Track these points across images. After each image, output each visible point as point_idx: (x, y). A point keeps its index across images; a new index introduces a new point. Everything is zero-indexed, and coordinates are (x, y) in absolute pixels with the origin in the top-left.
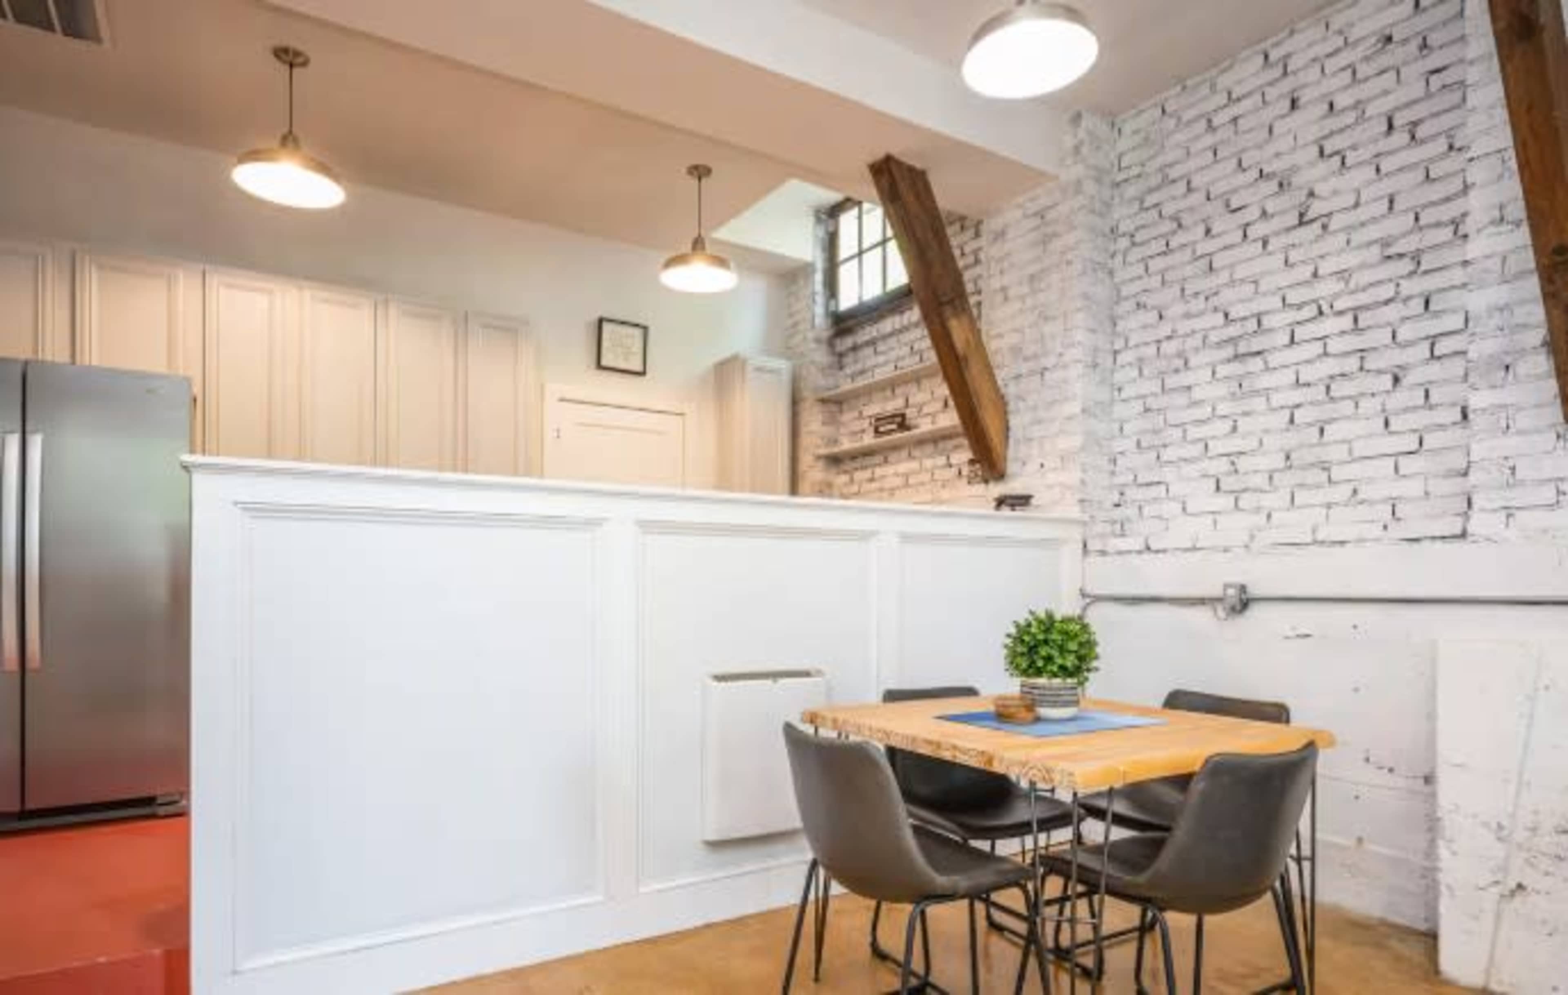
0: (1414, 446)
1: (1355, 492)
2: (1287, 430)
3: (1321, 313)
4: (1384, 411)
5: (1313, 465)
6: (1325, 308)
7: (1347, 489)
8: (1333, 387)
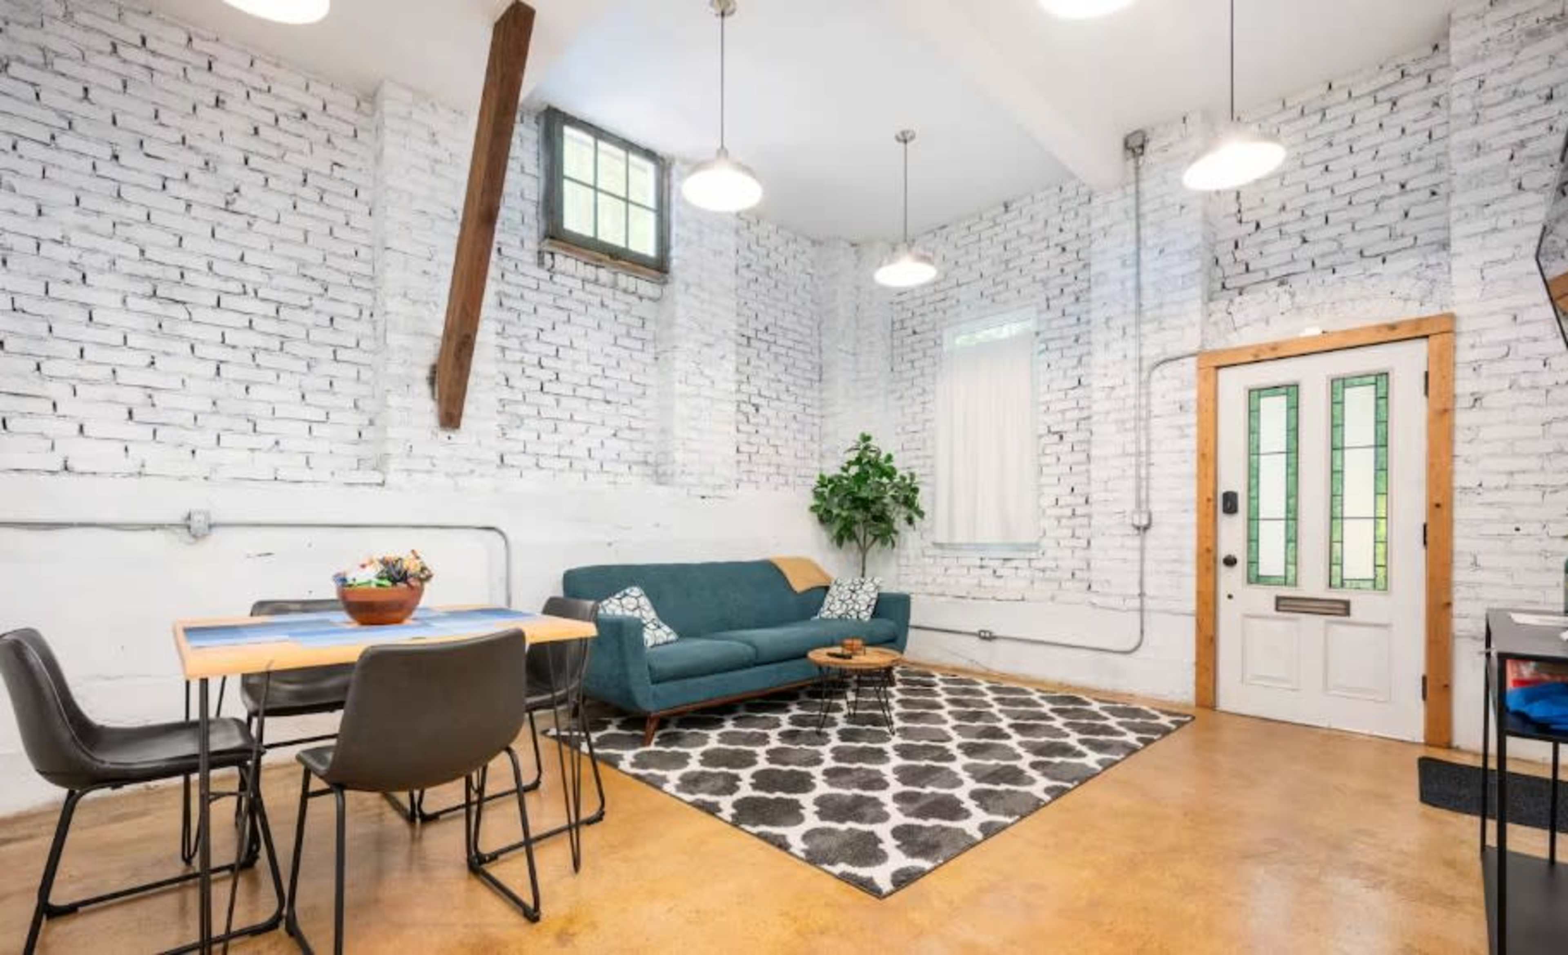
0: (323, 418)
1: (277, 443)
2: (214, 380)
3: (245, 293)
4: (300, 386)
5: (238, 415)
6: (250, 289)
7: (271, 440)
8: (257, 356)
